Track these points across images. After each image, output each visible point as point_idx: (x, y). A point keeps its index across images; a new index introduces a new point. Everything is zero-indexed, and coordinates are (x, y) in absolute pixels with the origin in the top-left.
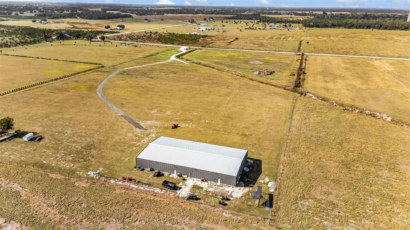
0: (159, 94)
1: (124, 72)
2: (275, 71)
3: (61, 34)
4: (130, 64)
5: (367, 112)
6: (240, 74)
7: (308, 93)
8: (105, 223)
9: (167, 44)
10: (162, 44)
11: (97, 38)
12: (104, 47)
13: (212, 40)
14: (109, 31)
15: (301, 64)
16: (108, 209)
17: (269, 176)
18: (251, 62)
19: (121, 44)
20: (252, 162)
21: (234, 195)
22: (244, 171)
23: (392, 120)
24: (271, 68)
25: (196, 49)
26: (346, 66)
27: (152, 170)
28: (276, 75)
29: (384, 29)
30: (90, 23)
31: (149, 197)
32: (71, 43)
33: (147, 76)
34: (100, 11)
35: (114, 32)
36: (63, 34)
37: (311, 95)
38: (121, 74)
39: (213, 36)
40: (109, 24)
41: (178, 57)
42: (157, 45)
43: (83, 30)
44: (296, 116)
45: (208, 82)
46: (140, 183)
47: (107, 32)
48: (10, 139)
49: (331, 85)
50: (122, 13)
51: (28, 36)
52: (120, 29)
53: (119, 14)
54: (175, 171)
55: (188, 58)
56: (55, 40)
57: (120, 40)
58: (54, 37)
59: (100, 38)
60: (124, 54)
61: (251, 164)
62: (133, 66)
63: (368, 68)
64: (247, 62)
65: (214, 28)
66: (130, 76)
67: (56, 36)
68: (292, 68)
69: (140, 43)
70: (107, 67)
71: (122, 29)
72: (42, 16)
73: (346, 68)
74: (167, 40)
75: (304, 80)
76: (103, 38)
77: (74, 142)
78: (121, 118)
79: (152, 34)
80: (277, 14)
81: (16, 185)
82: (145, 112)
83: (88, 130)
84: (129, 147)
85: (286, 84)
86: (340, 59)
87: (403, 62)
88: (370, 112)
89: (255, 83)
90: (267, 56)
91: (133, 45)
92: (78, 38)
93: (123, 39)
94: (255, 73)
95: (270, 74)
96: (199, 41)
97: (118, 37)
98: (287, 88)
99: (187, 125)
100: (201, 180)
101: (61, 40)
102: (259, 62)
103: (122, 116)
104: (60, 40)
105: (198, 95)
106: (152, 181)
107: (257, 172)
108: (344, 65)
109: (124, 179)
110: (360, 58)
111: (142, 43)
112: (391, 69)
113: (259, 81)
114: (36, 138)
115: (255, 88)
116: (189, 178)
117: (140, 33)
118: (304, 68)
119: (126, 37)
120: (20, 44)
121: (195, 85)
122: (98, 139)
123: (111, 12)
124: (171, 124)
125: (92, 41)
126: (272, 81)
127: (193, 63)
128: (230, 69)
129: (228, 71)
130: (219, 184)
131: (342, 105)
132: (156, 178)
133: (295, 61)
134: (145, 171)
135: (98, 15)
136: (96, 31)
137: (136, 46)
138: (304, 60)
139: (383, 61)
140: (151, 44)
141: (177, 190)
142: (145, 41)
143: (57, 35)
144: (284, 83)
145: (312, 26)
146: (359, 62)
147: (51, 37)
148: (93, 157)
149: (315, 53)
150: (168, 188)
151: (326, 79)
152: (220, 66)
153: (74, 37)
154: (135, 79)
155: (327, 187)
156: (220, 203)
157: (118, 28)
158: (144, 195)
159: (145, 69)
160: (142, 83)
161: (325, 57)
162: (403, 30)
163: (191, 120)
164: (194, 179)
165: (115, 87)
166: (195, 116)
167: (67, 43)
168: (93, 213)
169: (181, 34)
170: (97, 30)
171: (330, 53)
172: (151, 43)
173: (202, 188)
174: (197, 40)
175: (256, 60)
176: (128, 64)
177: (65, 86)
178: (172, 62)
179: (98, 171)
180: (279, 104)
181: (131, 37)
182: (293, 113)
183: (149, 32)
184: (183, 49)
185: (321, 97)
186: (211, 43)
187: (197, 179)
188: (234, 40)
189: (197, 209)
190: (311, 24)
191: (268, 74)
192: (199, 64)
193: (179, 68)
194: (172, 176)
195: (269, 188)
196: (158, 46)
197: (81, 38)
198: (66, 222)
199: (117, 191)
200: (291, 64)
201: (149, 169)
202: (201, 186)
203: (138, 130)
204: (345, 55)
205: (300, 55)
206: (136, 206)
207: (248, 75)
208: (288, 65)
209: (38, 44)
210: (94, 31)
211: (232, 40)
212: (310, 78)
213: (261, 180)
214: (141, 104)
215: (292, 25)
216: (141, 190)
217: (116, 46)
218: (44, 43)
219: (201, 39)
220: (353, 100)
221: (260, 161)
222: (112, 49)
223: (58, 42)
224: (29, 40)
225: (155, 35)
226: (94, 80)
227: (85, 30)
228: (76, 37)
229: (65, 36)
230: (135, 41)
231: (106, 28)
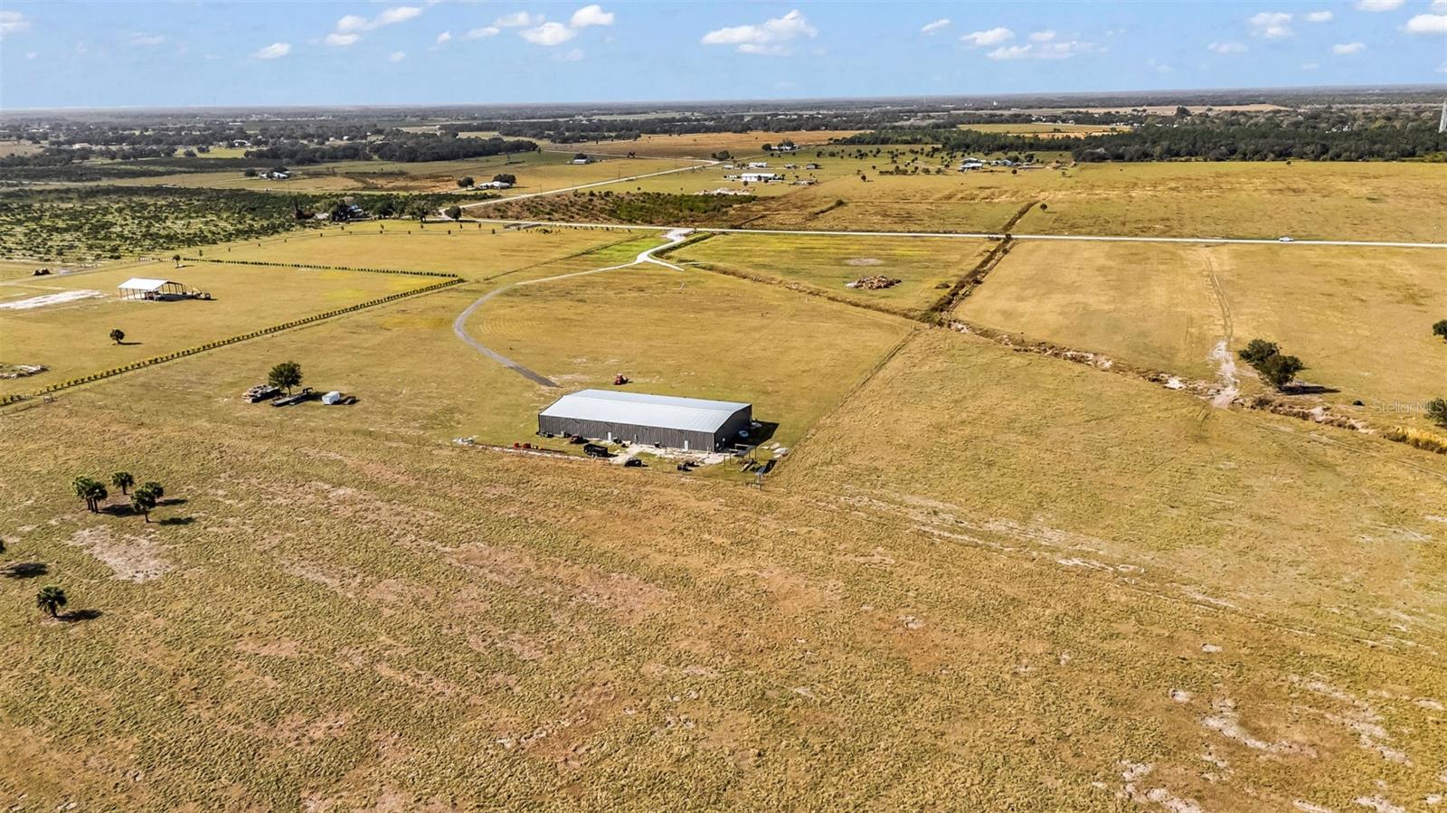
1: (516, 291)
2: (903, 280)
3: (341, 206)
4: (530, 274)
6: (808, 288)
9: (635, 223)
10: (621, 223)
11: (440, 214)
12: (459, 238)
13: (765, 210)
14: (469, 193)
15: (986, 262)
18: (852, 262)
19: (507, 227)
25: (713, 234)
28: (901, 288)
30: (413, 173)
32: (369, 229)
34: (438, 133)
35: (485, 197)
36: (347, 207)
38: (508, 295)
39: (773, 198)
40: (472, 174)
41: (658, 254)
42: (605, 226)
43: (395, 193)
45: (719, 305)
47: (465, 197)
50: (506, 139)
51: (251, 216)
52: (502, 188)
53: (498, 142)
56: (327, 223)
57: (502, 217)
58: (320, 216)
59: (447, 212)
60: (514, 251)
62: (539, 277)
64: (840, 261)
65: (784, 175)
66: (529, 299)
67: (325, 211)
68: (953, 272)
69: (558, 224)
70: (472, 281)
71: (508, 187)
74: (636, 214)
75: (965, 296)
76: (456, 214)
78: (509, 371)
79: (595, 199)
82: (562, 362)
85: (913, 306)
86: (1107, 247)
89: (836, 306)
90: (905, 246)
91: (539, 228)
92: (385, 214)
93: (510, 213)
94: (849, 285)
95: (886, 286)
96: (726, 213)
97: (497, 209)
98: (911, 314)
101: (342, 221)
102: (872, 261)
103: (511, 368)
104: (339, 221)
111: (564, 224)
117: (558, 196)
118: (986, 271)
119: (519, 210)
123: (473, 135)
125: (426, 222)
126: (882, 300)
127: (696, 266)
128: (788, 278)
129: (780, 282)
133: (976, 254)
135: (433, 148)
136: (433, 195)
137: (546, 231)
138: (999, 253)
140: (588, 225)
142: (572, 217)
143: (332, 209)
147: (313, 215)
149: (1046, 234)
152: (763, 273)
153: (374, 214)
154: (542, 304)
157: (497, 184)
159: (569, 283)
160: (557, 312)
161: (1066, 244)
165: (495, 319)
166: (669, 366)
167: (360, 230)
169: (679, 195)
170: (436, 191)
171: (1090, 234)
172: (590, 221)
174: (724, 210)
175: (868, 256)
176: (525, 274)
177: (379, 320)
178: (640, 267)
181: (534, 208)
183: (587, 192)
184: (676, 235)
186: (761, 217)
188: (832, 208)
191: (879, 287)
192: (711, 268)
193: (655, 280)
196: (607, 229)
197: (395, 215)
200: (957, 263)
204: (1132, 236)
205: (998, 239)
207: (827, 290)
208: (947, 265)
209: (284, 236)
210: (428, 195)
211: (824, 208)
212: (984, 292)
214: (553, 348)
217: (494, 232)
218: (298, 232)
219: (735, 206)
222: (483, 240)
223: (334, 229)
224: (257, 226)
225: (602, 202)
226: (444, 307)
227: (402, 193)
228: (380, 213)
229: (351, 211)
230: (543, 219)
231: (462, 184)
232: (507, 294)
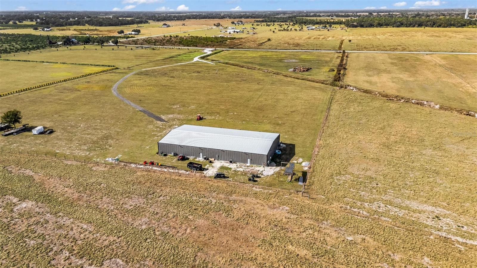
0: (181, 91)
1: (142, 72)
2: (312, 68)
3: (68, 39)
4: (148, 66)
5: (413, 101)
6: (273, 71)
7: (348, 86)
8: (127, 199)
9: (190, 46)
10: (185, 47)
11: (110, 43)
12: (118, 51)
13: (241, 42)
14: (122, 36)
15: (342, 60)
16: (130, 188)
17: (302, 157)
18: (286, 61)
19: (137, 47)
20: (284, 146)
21: (265, 173)
22: (275, 154)
23: (441, 108)
24: (307, 65)
25: (223, 51)
26: (393, 61)
27: (175, 155)
28: (314, 71)
29: (438, 27)
30: (101, 30)
31: (173, 177)
32: (79, 48)
33: (167, 75)
34: (111, 18)
35: (128, 38)
36: (70, 39)
37: (352, 88)
39: (242, 38)
41: (203, 58)
42: (178, 47)
44: (335, 106)
45: (236, 79)
46: (163, 167)
47: (120, 37)
48: (18, 132)
49: (375, 79)
51: (29, 43)
52: (135, 34)
53: (133, 20)
54: (201, 154)
55: (214, 59)
56: (61, 46)
57: (135, 44)
58: (59, 43)
59: (112, 42)
60: (141, 56)
61: (284, 147)
62: (152, 67)
63: (417, 63)
64: (281, 60)
65: (243, 31)
66: (148, 76)
67: (61, 41)
68: (331, 64)
69: (158, 47)
70: (122, 68)
71: (137, 34)
72: (45, 24)
73: (392, 63)
74: (190, 43)
75: (344, 75)
76: (116, 43)
77: (88, 134)
78: (140, 112)
79: (172, 38)
80: (316, 16)
81: (28, 171)
82: (167, 107)
83: (104, 123)
84: (150, 137)
85: (324, 79)
86: (386, 55)
87: (456, 57)
88: (416, 101)
89: (289, 79)
90: (304, 55)
91: (151, 48)
92: (87, 43)
93: (138, 43)
94: (290, 70)
95: (307, 71)
96: (226, 43)
97: (133, 41)
98: (325, 82)
99: (213, 117)
100: (229, 162)
101: (68, 45)
102: (294, 61)
103: (141, 111)
104: (67, 45)
105: (225, 91)
106: (176, 164)
107: (290, 154)
108: (390, 61)
109: (146, 163)
110: (408, 53)
111: (161, 47)
112: (443, 62)
113: (294, 78)
114: (46, 131)
115: (289, 84)
116: (216, 161)
117: (158, 37)
118: (346, 64)
119: (142, 42)
120: (21, 50)
121: (222, 82)
122: (115, 131)
123: (124, 18)
124: (195, 117)
125: (104, 46)
126: (308, 77)
127: (220, 62)
128: (262, 68)
129: (259, 69)
130: (248, 164)
131: (386, 96)
132: (180, 162)
133: (335, 58)
134: (168, 157)
135: (109, 22)
136: (108, 37)
137: (153, 49)
138: (345, 58)
139: (434, 56)
140: (171, 47)
141: (203, 170)
142: (164, 44)
143: (64, 40)
144: (322, 78)
145: (356, 26)
146: (407, 58)
147: (56, 42)
148: (110, 146)
149: (357, 51)
150: (194, 169)
151: (370, 73)
152: (250, 65)
153: (82, 43)
154: (154, 79)
155: (366, 165)
156: (250, 180)
157: (133, 33)
158: (168, 176)
159: (166, 69)
160: (162, 82)
161: (368, 54)
162: (459, 27)
163: (218, 113)
164: (222, 161)
165: (132, 86)
166: (222, 109)
167: (75, 49)
168: (113, 191)
169: (205, 36)
170: (109, 35)
171: (375, 50)
172: (172, 46)
173: (230, 169)
174: (224, 42)
175: (291, 59)
176: (146, 65)
177: (76, 87)
178: (196, 63)
179: (117, 158)
180: (315, 97)
181: (149, 41)
182: (331, 104)
183: (169, 35)
184: (208, 51)
185: (363, 90)
186: (240, 45)
187: (225, 161)
188: (266, 42)
189: (225, 185)
190: (355, 24)
191: (304, 71)
192: (227, 63)
193: (203, 68)
194: (197, 159)
195: (303, 167)
196: (179, 49)
197: (91, 43)
198: (85, 199)
199: (139, 173)
200: (331, 61)
201: (172, 154)
202: (229, 167)
203: (159, 122)
204: (392, 51)
205: (340, 52)
206: (160, 184)
207: (281, 72)
208: (327, 62)
209: (42, 50)
210: (105, 37)
211: (264, 41)
212: (351, 73)
213: (294, 161)
214: (162, 100)
215: (333, 26)
216: (165, 172)
217: (132, 49)
218: (48, 49)
219: (228, 41)
220: (398, 91)
221: (293, 146)
222: (127, 52)
223: (64, 48)
224: (31, 46)
225: (175, 39)
226: (108, 80)
227: (95, 36)
228: (85, 42)
229: (72, 42)
230: (152, 45)
231: (119, 33)
232: (138, 74)
